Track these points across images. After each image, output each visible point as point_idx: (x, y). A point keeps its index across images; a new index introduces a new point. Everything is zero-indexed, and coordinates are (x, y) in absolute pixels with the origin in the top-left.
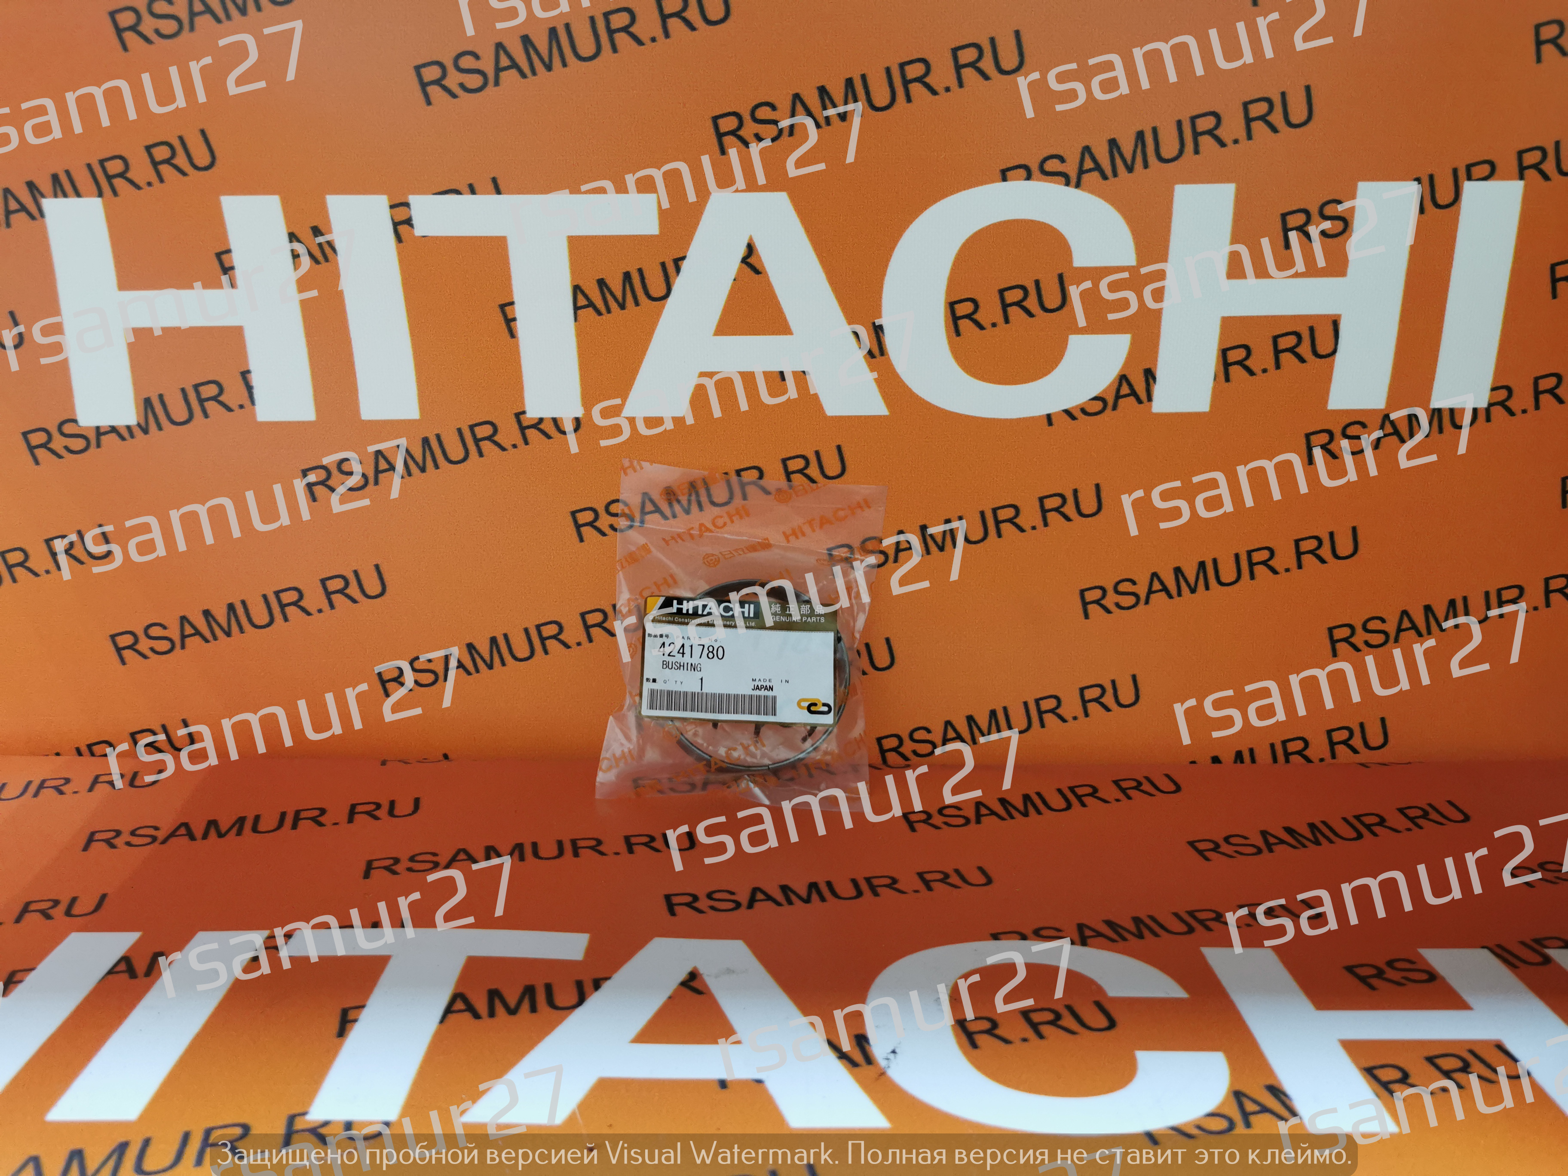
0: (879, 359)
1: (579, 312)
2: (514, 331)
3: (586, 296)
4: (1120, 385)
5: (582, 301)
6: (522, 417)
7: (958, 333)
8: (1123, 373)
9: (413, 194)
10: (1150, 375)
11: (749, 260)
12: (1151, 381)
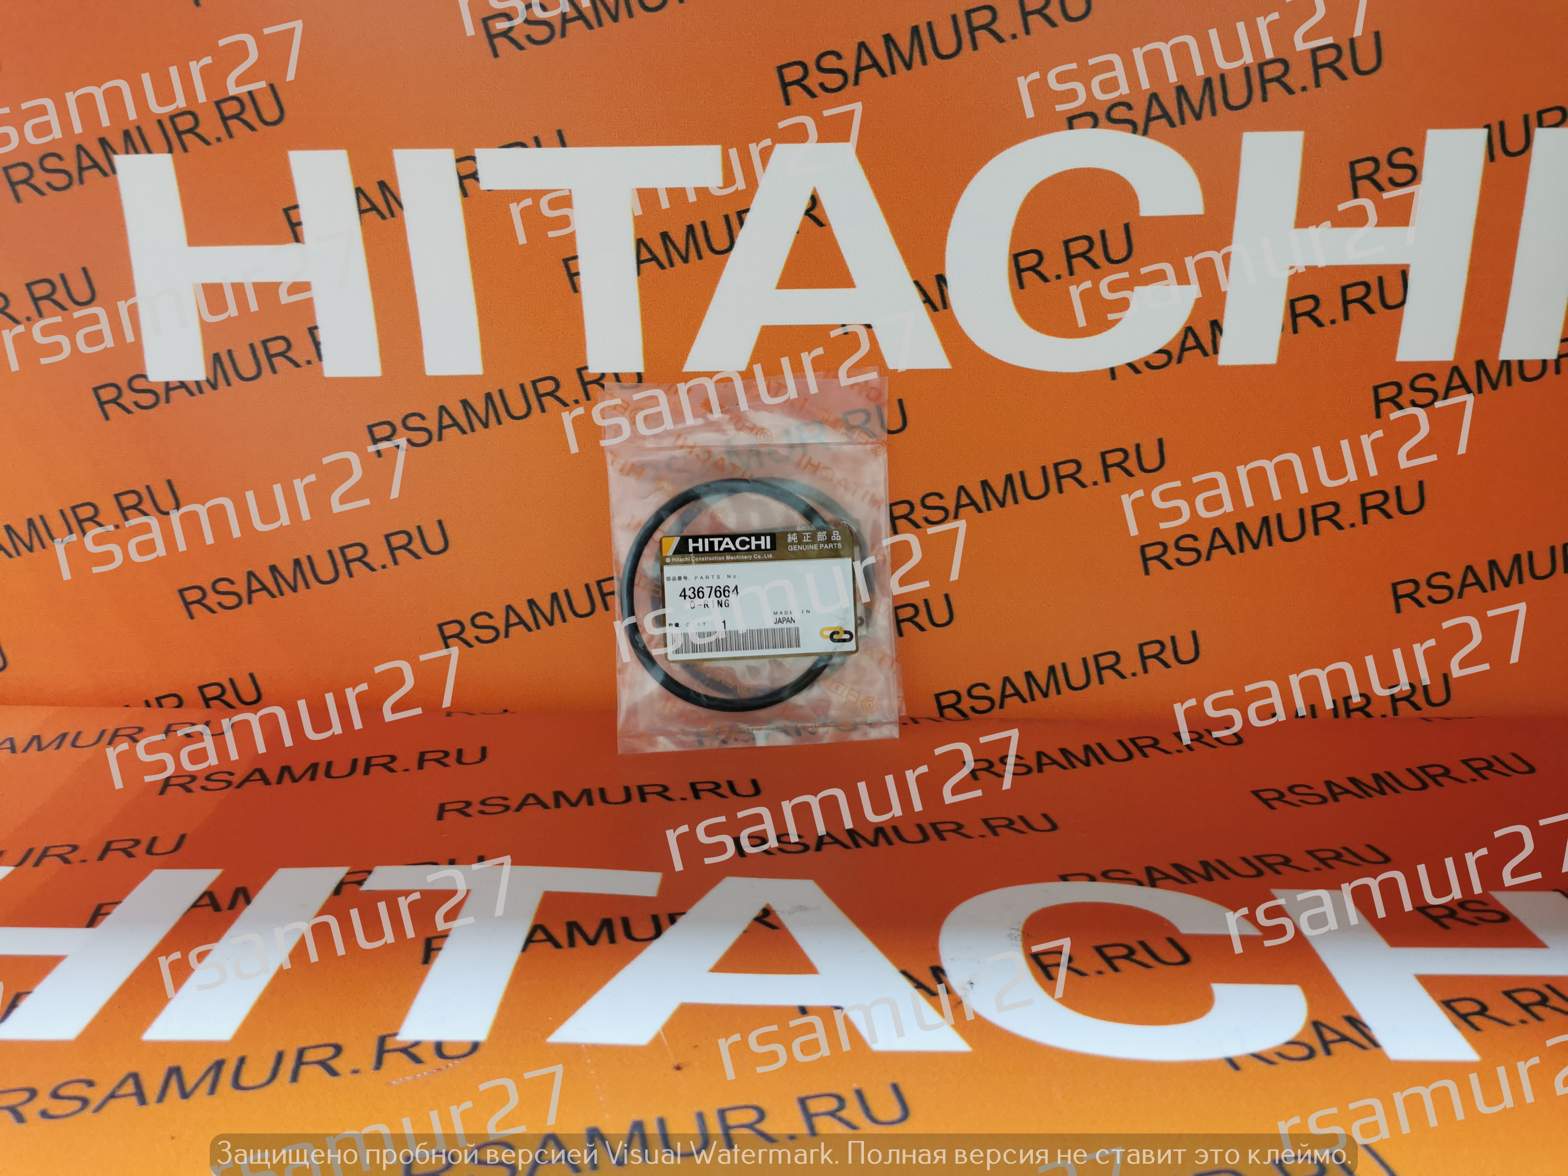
0: (942, 312)
1: (642, 265)
2: (577, 286)
3: (650, 251)
4: (1186, 337)
5: (645, 255)
6: (583, 372)
7: (1021, 285)
8: (1189, 325)
9: (480, 146)
10: (1216, 327)
11: (812, 212)
12: (1217, 332)
